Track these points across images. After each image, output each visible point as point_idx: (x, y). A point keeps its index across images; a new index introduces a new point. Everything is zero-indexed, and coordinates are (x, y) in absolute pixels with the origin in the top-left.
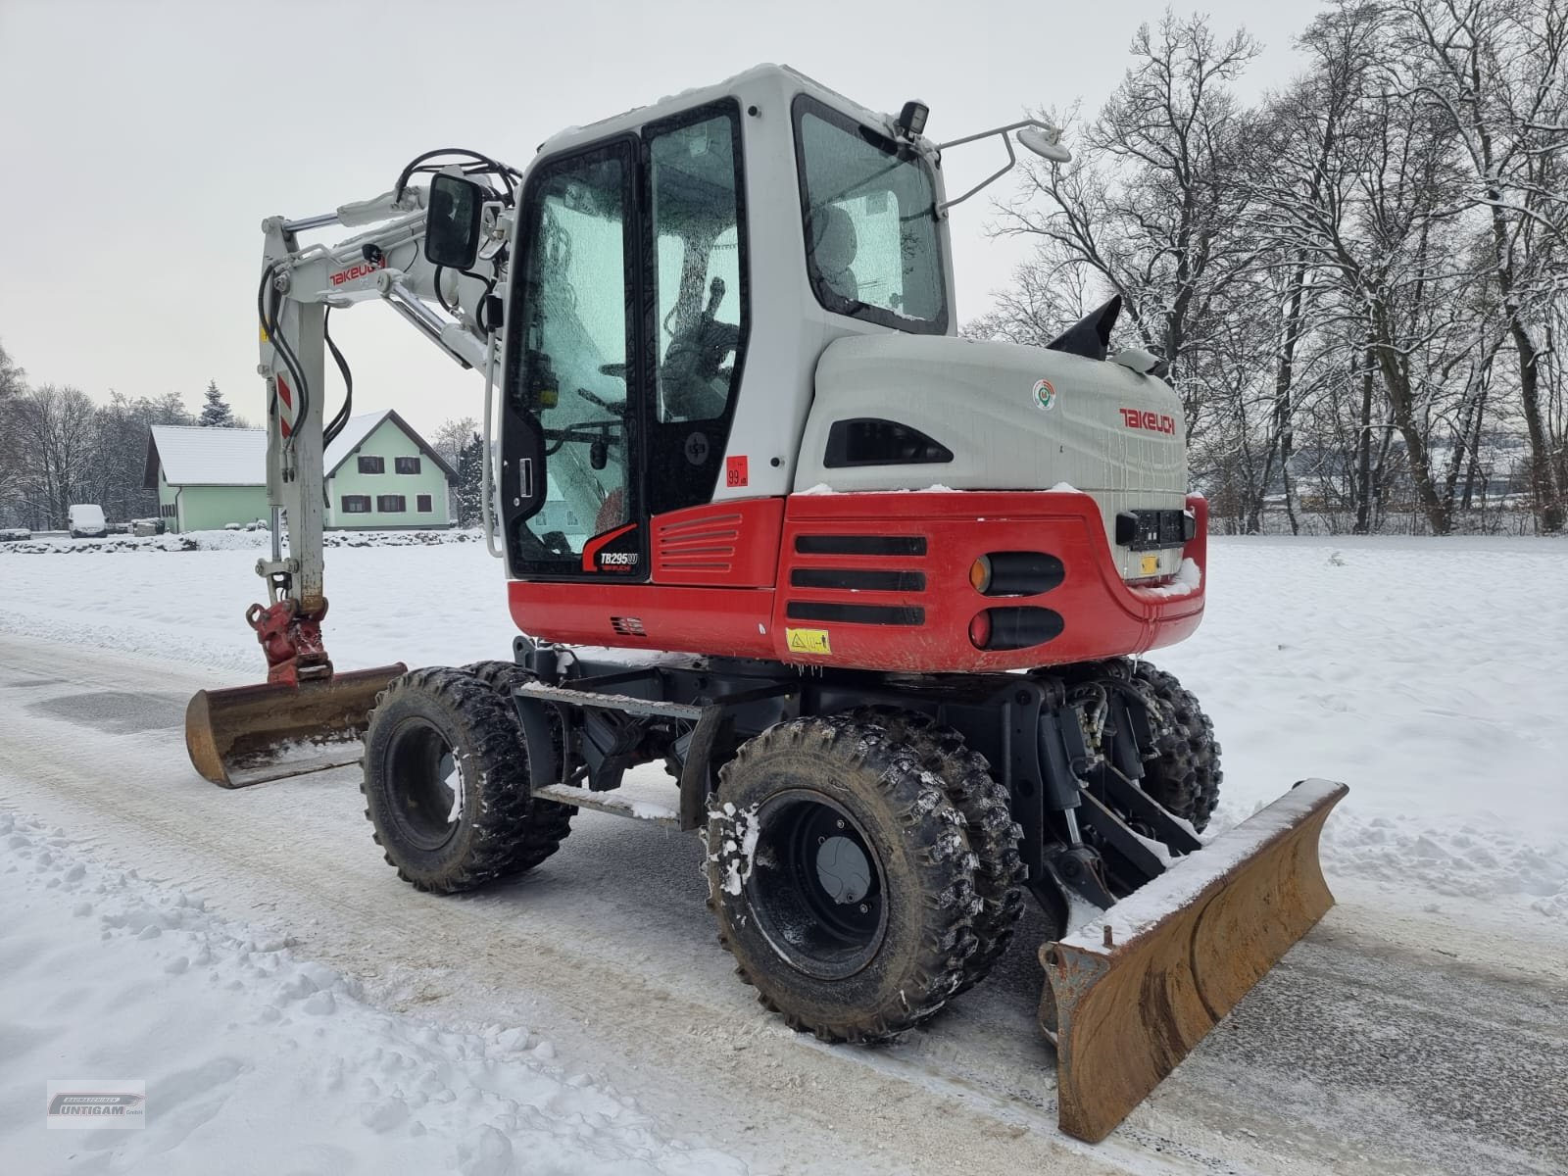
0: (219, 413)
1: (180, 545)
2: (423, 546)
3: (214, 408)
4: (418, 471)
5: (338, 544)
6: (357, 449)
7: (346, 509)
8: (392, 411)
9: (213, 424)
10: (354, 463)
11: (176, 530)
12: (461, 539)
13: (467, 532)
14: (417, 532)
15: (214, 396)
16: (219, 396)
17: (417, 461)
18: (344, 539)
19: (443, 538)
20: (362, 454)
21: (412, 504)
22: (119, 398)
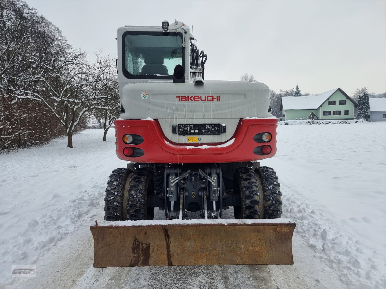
0: (298, 93)
1: (284, 124)
2: (344, 124)
3: (297, 91)
4: (345, 104)
5: (320, 124)
6: (328, 99)
7: (324, 114)
8: (339, 88)
9: (296, 95)
10: (327, 103)
11: (284, 120)
12: (356, 122)
13: (358, 120)
14: (342, 120)
15: (297, 88)
16: (298, 88)
17: (345, 101)
18: (322, 122)
19: (350, 122)
20: (330, 100)
21: (343, 113)
22: (281, 91)
